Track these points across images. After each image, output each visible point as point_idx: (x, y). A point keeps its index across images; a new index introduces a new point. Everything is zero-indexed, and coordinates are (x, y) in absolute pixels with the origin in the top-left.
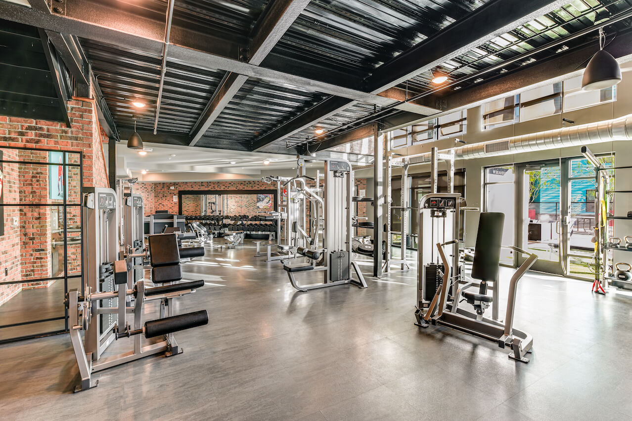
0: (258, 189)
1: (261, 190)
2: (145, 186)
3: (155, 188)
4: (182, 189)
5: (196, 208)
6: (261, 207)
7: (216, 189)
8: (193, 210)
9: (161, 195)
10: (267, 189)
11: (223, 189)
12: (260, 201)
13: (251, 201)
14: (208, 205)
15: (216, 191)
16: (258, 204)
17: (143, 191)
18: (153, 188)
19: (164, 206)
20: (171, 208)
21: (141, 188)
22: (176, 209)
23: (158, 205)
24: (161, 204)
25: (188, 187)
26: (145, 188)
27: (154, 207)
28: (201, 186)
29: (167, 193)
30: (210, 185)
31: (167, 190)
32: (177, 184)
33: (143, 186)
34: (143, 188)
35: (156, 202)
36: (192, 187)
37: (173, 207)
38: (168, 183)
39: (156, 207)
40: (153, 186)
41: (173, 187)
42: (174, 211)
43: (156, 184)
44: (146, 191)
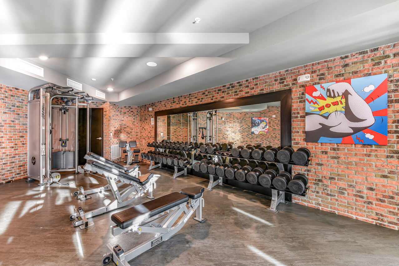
0: (246, 95)
1: (253, 96)
3: (140, 111)
6: (256, 133)
7: (188, 104)
10: (265, 92)
12: (255, 125)
13: (245, 127)
14: (198, 130)
16: (253, 130)
17: (130, 115)
18: (139, 112)
19: (145, 131)
20: (150, 132)
21: (128, 112)
22: (153, 134)
23: (142, 129)
24: (143, 128)
25: (162, 107)
26: (131, 112)
27: (139, 132)
28: (173, 103)
29: (147, 116)
30: (181, 101)
31: (147, 113)
32: (154, 105)
33: (130, 110)
34: (130, 112)
35: (141, 126)
36: (165, 106)
37: (151, 131)
38: (147, 105)
39: (141, 131)
40: (139, 110)
41: (151, 108)
42: (151, 136)
43: (141, 107)
44: (132, 114)
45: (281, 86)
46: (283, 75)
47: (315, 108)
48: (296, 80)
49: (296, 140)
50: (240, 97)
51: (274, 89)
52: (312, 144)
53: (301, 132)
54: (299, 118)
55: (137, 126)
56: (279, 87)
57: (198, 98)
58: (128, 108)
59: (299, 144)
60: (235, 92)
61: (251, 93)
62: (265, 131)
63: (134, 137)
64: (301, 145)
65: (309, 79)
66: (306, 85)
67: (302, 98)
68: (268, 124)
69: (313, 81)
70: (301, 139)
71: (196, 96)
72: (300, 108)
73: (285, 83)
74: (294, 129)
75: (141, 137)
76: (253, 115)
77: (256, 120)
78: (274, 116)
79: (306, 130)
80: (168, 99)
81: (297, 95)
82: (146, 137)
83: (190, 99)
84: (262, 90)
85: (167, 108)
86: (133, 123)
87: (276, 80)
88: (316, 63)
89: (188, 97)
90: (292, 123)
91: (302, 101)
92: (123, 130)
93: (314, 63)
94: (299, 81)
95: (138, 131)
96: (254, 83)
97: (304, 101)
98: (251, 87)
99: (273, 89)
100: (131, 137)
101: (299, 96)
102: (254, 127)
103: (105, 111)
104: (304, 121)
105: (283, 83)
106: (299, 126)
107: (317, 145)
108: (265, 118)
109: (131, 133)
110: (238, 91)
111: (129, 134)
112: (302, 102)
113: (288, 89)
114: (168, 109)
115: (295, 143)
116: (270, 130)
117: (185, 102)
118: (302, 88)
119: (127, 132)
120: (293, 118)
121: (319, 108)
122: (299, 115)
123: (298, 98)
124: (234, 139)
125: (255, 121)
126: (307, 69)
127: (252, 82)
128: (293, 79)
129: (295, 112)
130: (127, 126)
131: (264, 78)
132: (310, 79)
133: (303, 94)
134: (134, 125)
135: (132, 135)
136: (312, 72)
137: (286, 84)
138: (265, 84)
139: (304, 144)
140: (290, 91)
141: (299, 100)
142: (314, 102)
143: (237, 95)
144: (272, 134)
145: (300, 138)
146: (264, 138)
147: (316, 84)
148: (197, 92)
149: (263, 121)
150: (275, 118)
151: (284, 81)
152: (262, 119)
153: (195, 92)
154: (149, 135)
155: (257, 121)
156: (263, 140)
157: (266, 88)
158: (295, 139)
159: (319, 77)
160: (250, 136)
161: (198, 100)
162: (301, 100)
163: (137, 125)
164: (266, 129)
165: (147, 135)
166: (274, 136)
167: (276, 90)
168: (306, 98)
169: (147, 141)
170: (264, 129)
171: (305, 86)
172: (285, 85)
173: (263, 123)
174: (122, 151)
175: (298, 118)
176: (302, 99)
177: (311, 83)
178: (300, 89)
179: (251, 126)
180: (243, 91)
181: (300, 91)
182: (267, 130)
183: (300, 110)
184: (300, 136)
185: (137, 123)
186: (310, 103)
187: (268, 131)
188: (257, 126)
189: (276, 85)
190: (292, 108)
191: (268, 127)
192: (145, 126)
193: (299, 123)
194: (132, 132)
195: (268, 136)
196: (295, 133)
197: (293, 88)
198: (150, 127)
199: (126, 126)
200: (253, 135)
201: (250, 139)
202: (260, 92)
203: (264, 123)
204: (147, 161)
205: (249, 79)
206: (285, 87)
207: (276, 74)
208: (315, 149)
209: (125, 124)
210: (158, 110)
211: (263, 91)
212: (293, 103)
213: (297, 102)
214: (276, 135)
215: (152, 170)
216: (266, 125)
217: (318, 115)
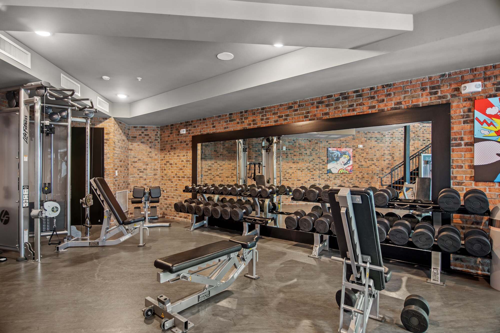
2: (146, 133)
3: (161, 135)
4: (197, 132)
5: (233, 171)
6: (334, 171)
7: (259, 125)
8: (229, 174)
9: (168, 146)
10: (404, 106)
11: (273, 124)
12: (333, 160)
13: (316, 162)
14: (248, 167)
15: (259, 128)
16: (330, 166)
17: (143, 140)
18: (159, 135)
19: (172, 167)
20: (181, 169)
21: (140, 135)
22: (189, 172)
23: (165, 164)
24: (168, 162)
25: (207, 128)
26: (145, 135)
27: (159, 169)
28: (228, 122)
29: (176, 143)
30: (246, 118)
31: (176, 137)
32: (191, 125)
33: (143, 133)
34: (143, 135)
35: (162, 160)
36: (214, 127)
37: (184, 166)
38: (177, 124)
39: (163, 167)
40: (159, 132)
41: (185, 130)
42: (185, 175)
43: (163, 128)
44: (148, 140)
45: (432, 99)
46: (435, 82)
47: (490, 131)
48: (458, 89)
49: (458, 179)
50: (358, 114)
51: (420, 103)
52: (485, 185)
53: (467, 167)
54: (463, 146)
55: (156, 160)
56: (429, 99)
57: (279, 115)
58: (140, 130)
59: (463, 184)
60: (349, 105)
61: (378, 107)
62: (348, 168)
63: (151, 177)
64: (465, 186)
65: (480, 89)
66: (475, 97)
67: (468, 116)
68: (351, 159)
69: (486, 92)
70: (466, 177)
71: (276, 112)
72: (465, 132)
73: (439, 94)
74: (454, 162)
75: (162, 177)
76: (330, 144)
77: (334, 151)
78: (361, 146)
79: (476, 163)
80: (220, 116)
81: (460, 112)
82: (174, 177)
83: (263, 116)
84: (400, 103)
85: (216, 129)
86: (148, 155)
87: (423, 89)
88: (491, 66)
89: (260, 113)
90: (451, 153)
91: (469, 121)
92: (132, 165)
93: (488, 67)
94: (463, 92)
95: (158, 167)
96: (384, 92)
97: (473, 121)
98: (380, 99)
99: (418, 103)
100: (145, 177)
101: (462, 114)
102: (331, 161)
103: (107, 134)
104: (471, 151)
105: (437, 94)
106: (463, 158)
107: (493, 186)
108: (348, 149)
109: (145, 171)
110: (355, 105)
111: (143, 172)
112: (468, 123)
113: (445, 102)
114: (218, 131)
115: (456, 183)
116: (354, 168)
117: (254, 120)
118: (468, 103)
119: (138, 170)
120: (453, 146)
121: (496, 132)
122: (463, 142)
123: (461, 117)
124: (300, 180)
125: (333, 153)
126: (477, 74)
127: (382, 91)
128: (453, 89)
129: (456, 137)
130: (139, 160)
131: (402, 86)
132: (482, 89)
133: (469, 110)
134: (150, 157)
135: (147, 175)
136: (485, 79)
137: (441, 95)
138: (403, 95)
139: (471, 184)
140: (448, 105)
141: (462, 120)
142: (489, 122)
143: (354, 110)
144: (358, 174)
145: (464, 176)
146: (346, 179)
147: (491, 96)
148: (278, 106)
149: (344, 153)
150: (362, 150)
151: (437, 91)
152: (343, 150)
153: (274, 105)
154: (181, 174)
155: (335, 154)
156: (345, 183)
157: (405, 101)
158: (456, 177)
159: (495, 86)
160: (325, 176)
161: (279, 117)
162: (467, 119)
163: (156, 157)
164: (348, 165)
165: (176, 174)
166: (360, 176)
167: (423, 104)
168: (475, 117)
169: (177, 183)
170: (346, 166)
171: (473, 99)
172: (440, 98)
173: (344, 156)
174: (130, 201)
175: (461, 146)
176: (469, 118)
177: (482, 95)
178: (464, 104)
179: (326, 161)
180: (364, 105)
181: (465, 107)
182: (351, 167)
183: (464, 135)
184: (465, 172)
185: (156, 155)
186: (482, 123)
187: (351, 169)
188: (336, 161)
189: (424, 96)
190: (451, 131)
191: (351, 163)
192: (171, 159)
193: (463, 153)
194: (146, 169)
195: (351, 176)
196: (456, 168)
197: (453, 102)
198: (182, 161)
199: (136, 160)
200: (329, 174)
201: (325, 181)
202: (396, 106)
203: (346, 156)
204: (175, 216)
205: (376, 86)
206: (439, 100)
207: (424, 80)
208: (490, 191)
209: (135, 156)
210: (199, 134)
211: (401, 106)
212: (453, 123)
213: (460, 123)
214: (363, 174)
215: (195, 231)
216: (349, 160)
217: (495, 142)
